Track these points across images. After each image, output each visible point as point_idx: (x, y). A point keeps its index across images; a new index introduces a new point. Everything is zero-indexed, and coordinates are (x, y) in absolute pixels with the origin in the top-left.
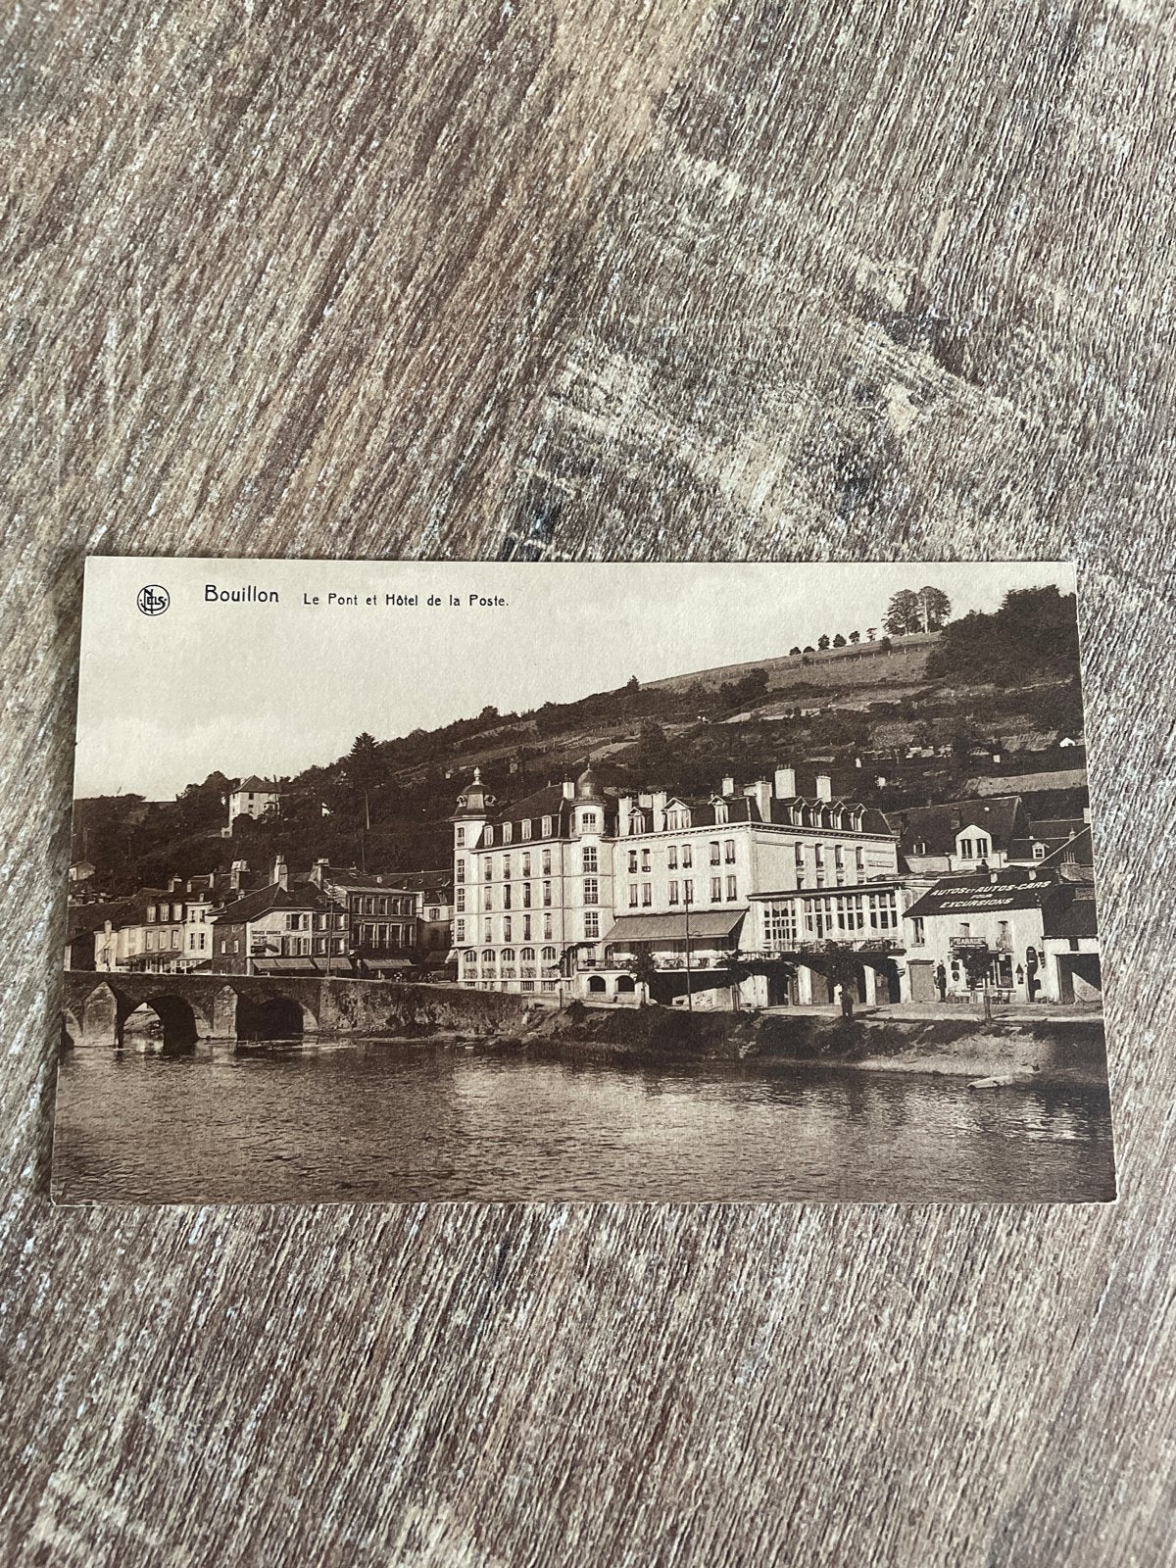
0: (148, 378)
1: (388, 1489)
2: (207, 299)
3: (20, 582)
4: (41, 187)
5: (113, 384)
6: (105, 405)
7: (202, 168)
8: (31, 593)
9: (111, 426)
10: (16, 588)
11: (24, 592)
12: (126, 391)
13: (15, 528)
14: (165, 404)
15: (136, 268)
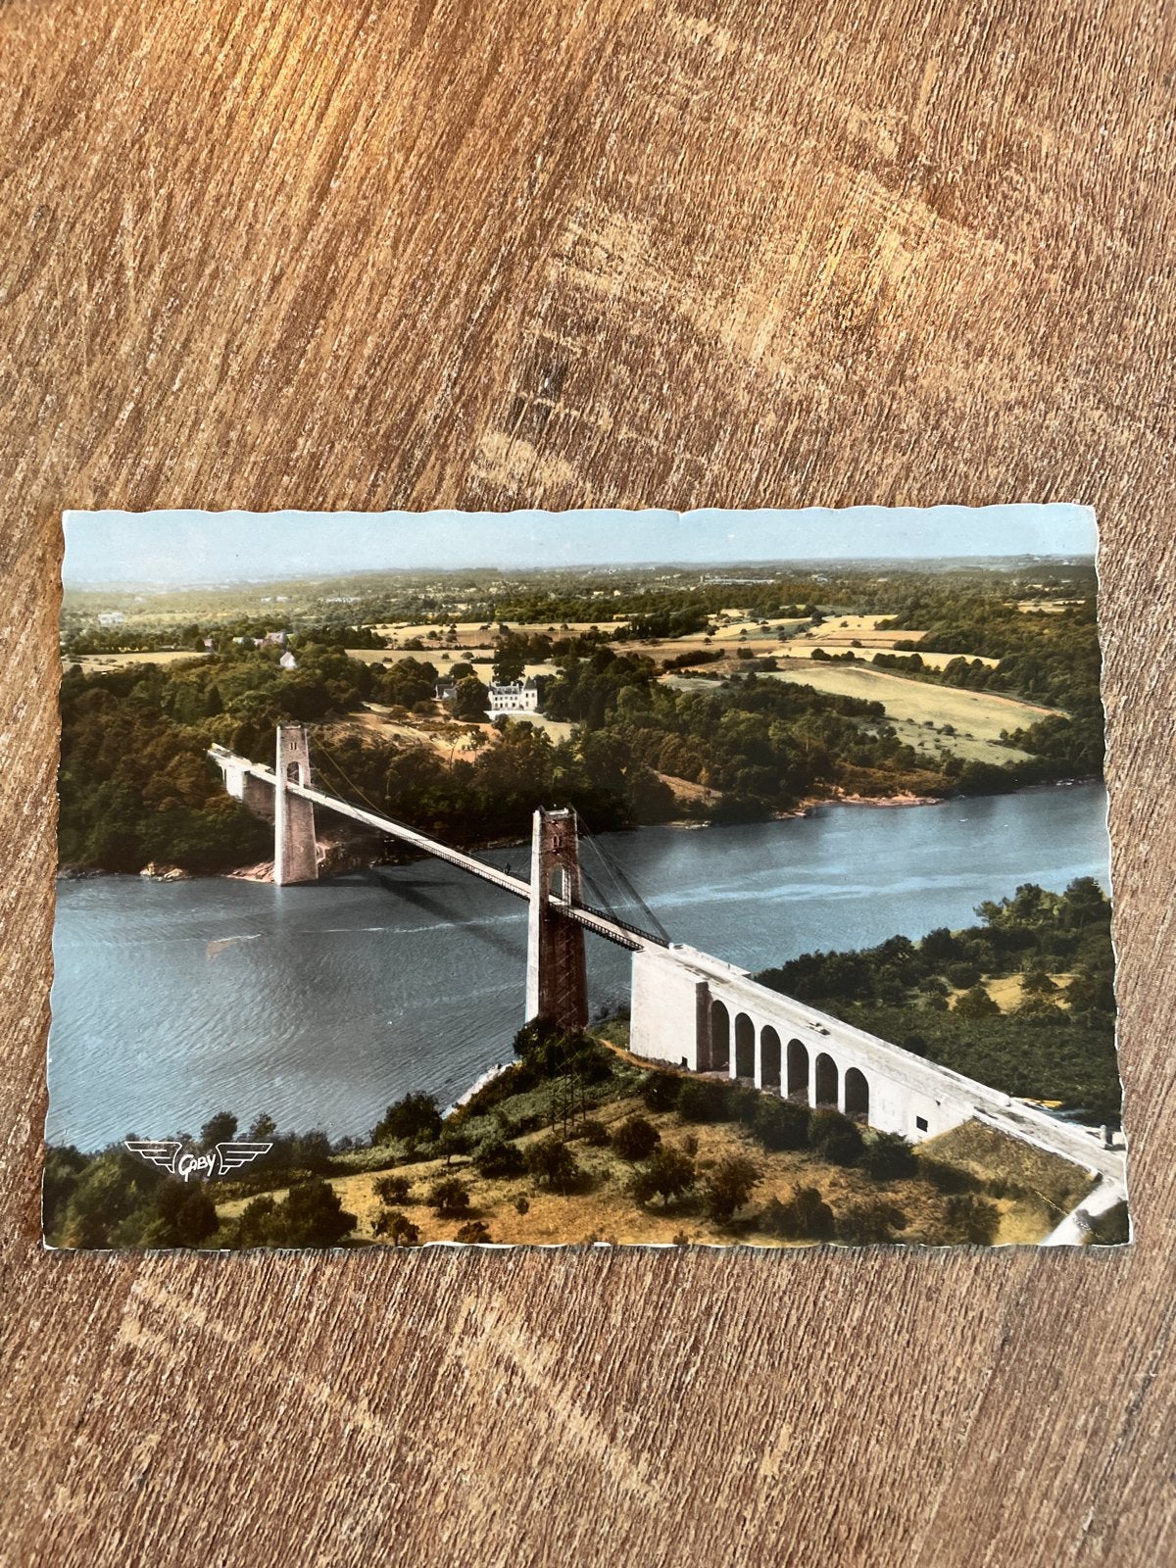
0: (165, 256)
1: (445, 1281)
2: (218, 177)
3: (55, 460)
4: (53, 77)
5: (131, 264)
6: (126, 286)
7: (207, 49)
8: (66, 469)
9: (132, 306)
10: (52, 466)
11: (59, 469)
12: (145, 270)
13: (47, 408)
14: (182, 282)
15: (148, 151)
